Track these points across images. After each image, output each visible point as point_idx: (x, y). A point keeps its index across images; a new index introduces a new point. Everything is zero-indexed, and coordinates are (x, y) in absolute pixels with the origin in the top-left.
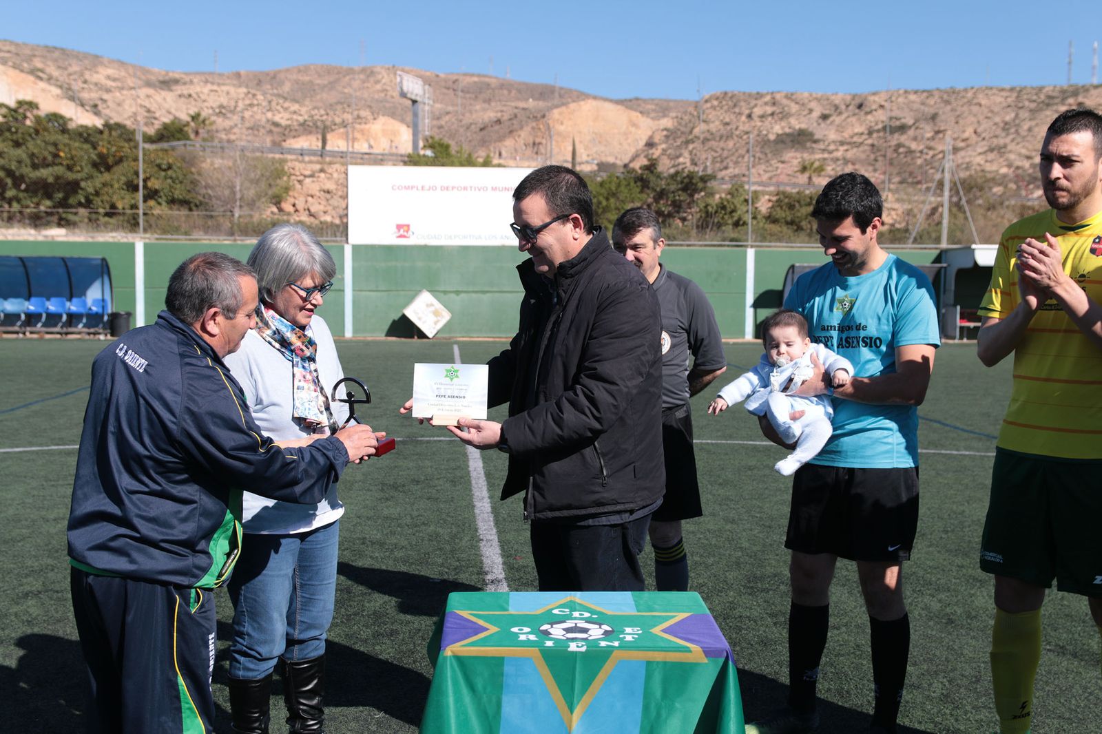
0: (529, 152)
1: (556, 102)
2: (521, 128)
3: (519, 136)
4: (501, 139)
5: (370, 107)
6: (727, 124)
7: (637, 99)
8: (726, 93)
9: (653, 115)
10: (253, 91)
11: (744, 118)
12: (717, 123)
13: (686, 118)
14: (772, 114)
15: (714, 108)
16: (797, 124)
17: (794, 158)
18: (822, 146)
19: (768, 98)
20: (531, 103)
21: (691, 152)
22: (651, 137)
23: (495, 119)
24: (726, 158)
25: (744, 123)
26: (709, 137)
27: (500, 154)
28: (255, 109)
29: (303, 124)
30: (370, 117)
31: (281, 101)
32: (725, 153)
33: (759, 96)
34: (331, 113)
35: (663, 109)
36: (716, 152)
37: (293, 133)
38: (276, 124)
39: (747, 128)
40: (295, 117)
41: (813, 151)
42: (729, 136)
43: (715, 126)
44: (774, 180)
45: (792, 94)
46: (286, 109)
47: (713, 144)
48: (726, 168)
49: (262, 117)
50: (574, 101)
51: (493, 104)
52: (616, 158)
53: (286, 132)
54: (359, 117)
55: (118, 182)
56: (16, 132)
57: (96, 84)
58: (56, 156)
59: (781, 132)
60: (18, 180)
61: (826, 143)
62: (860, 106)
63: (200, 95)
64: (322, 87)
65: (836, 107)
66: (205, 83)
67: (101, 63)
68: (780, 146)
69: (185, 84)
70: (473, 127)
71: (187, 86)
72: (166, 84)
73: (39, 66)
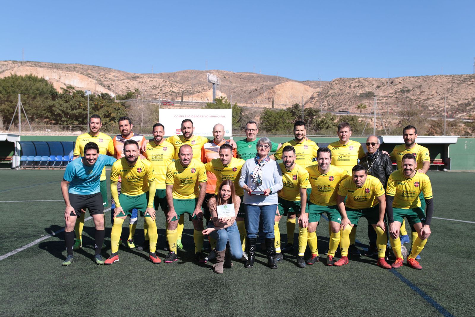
1: (277, 82)
2: (264, 92)
3: (263, 95)
6: (341, 90)
7: (308, 81)
8: (341, 78)
9: (314, 87)
10: (165, 80)
11: (347, 88)
12: (338, 89)
13: (326, 88)
14: (358, 86)
15: (336, 84)
16: (368, 90)
17: (366, 102)
18: (377, 98)
19: (357, 80)
20: (268, 83)
21: (327, 101)
22: (312, 95)
23: (255, 89)
24: (341, 103)
26: (334, 95)
28: (166, 86)
29: (183, 92)
31: (176, 84)
32: (340, 101)
33: (353, 79)
34: (194, 88)
35: (317, 84)
36: (337, 100)
38: (173, 92)
39: (349, 91)
40: (180, 89)
42: (342, 95)
43: (337, 91)
45: (366, 79)
46: (177, 86)
47: (336, 97)
48: (341, 106)
49: (168, 89)
50: (284, 82)
51: (254, 83)
55: (101, 115)
56: (66, 97)
57: (110, 79)
58: (79, 105)
59: (361, 93)
60: (66, 114)
61: (379, 97)
62: (392, 83)
63: (146, 82)
64: (192, 78)
65: (383, 83)
66: (149, 77)
67: (112, 71)
68: (361, 98)
69: (141, 78)
70: (247, 92)
71: (142, 79)
72: (134, 78)
73: (90, 72)
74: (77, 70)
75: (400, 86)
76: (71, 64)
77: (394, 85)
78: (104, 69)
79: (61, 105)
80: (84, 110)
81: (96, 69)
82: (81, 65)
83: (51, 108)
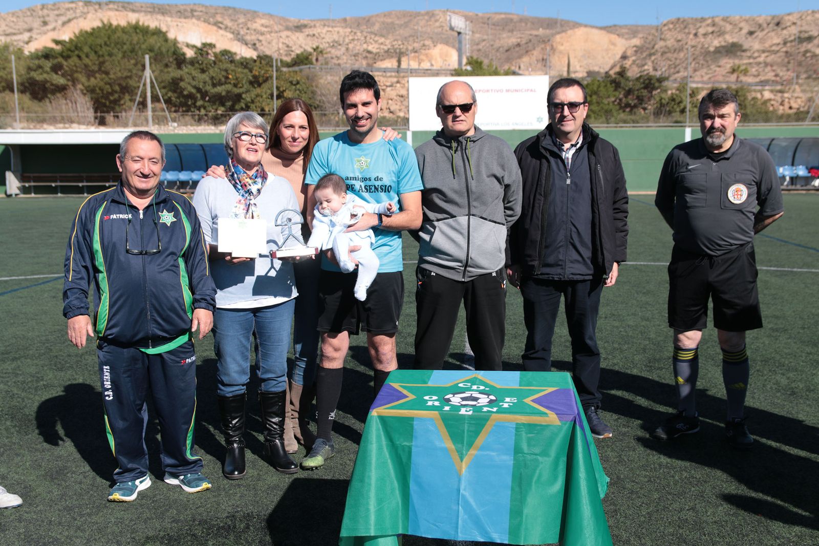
0: (539, 65)
1: (558, 30)
2: (534, 49)
3: (533, 54)
4: (520, 57)
5: (432, 38)
6: (679, 41)
7: (615, 26)
8: (679, 19)
9: (626, 36)
10: (354, 31)
11: (691, 36)
12: (672, 40)
13: (650, 38)
14: (712, 33)
15: (670, 30)
16: (730, 39)
17: (728, 63)
18: (748, 54)
19: (709, 21)
20: (541, 31)
21: (653, 62)
22: (625, 52)
23: (516, 44)
25: (691, 40)
26: (667, 50)
27: (520, 67)
28: (356, 42)
29: (387, 52)
30: (432, 45)
31: (373, 36)
32: (678, 62)
33: (703, 20)
34: (406, 43)
35: (633, 31)
36: (671, 61)
37: (381, 58)
38: (369, 52)
39: (693, 43)
40: (382, 47)
41: (741, 57)
42: (681, 49)
43: (671, 43)
44: (712, 79)
45: (727, 18)
46: (376, 42)
47: (669, 55)
48: (678, 72)
49: (359, 47)
50: (571, 29)
51: (515, 33)
52: (600, 67)
53: (376, 57)
54: (424, 45)
55: (266, 94)
56: (202, 63)
57: (255, 30)
58: (227, 78)
59: (718, 45)
60: (204, 94)
61: (752, 52)
62: (778, 24)
63: (321, 34)
64: (400, 26)
65: (760, 26)
66: (324, 25)
67: (258, 16)
68: (718, 55)
69: (311, 27)
70: (501, 49)
71: (312, 29)
72: (299, 28)
73: (220, 19)
74: (198, 16)
75: (794, 30)
76: (185, 5)
77: (783, 29)
78: (245, 13)
79: (193, 78)
80: (235, 85)
81: (230, 11)
82: (203, 6)
83: (178, 84)
